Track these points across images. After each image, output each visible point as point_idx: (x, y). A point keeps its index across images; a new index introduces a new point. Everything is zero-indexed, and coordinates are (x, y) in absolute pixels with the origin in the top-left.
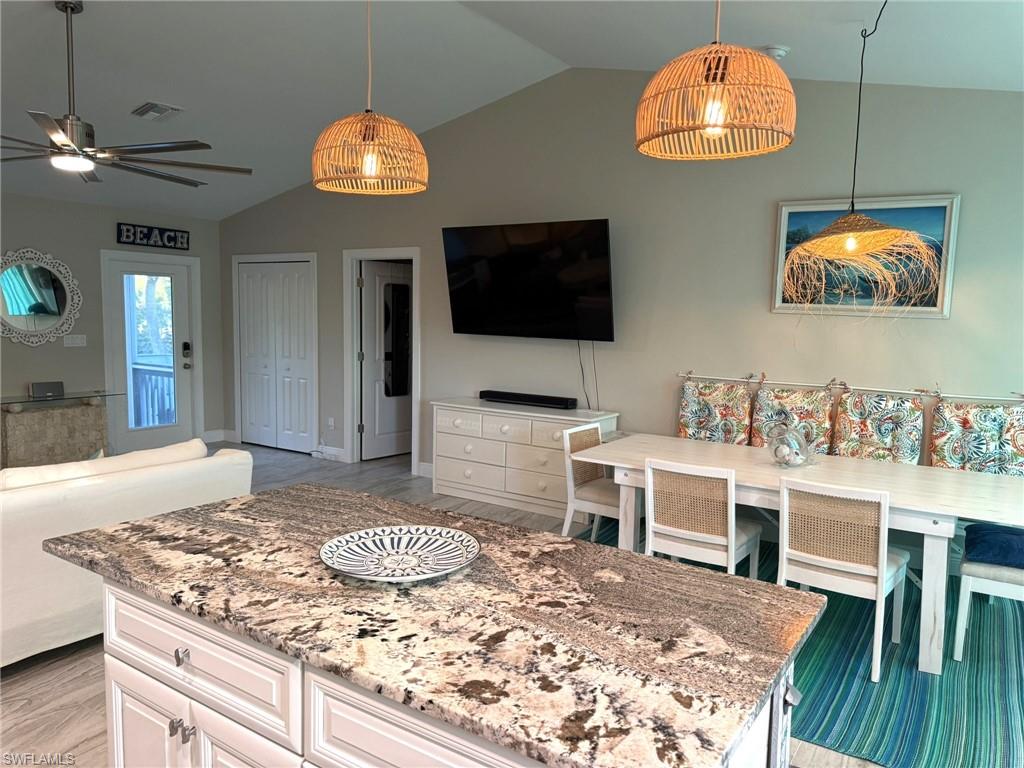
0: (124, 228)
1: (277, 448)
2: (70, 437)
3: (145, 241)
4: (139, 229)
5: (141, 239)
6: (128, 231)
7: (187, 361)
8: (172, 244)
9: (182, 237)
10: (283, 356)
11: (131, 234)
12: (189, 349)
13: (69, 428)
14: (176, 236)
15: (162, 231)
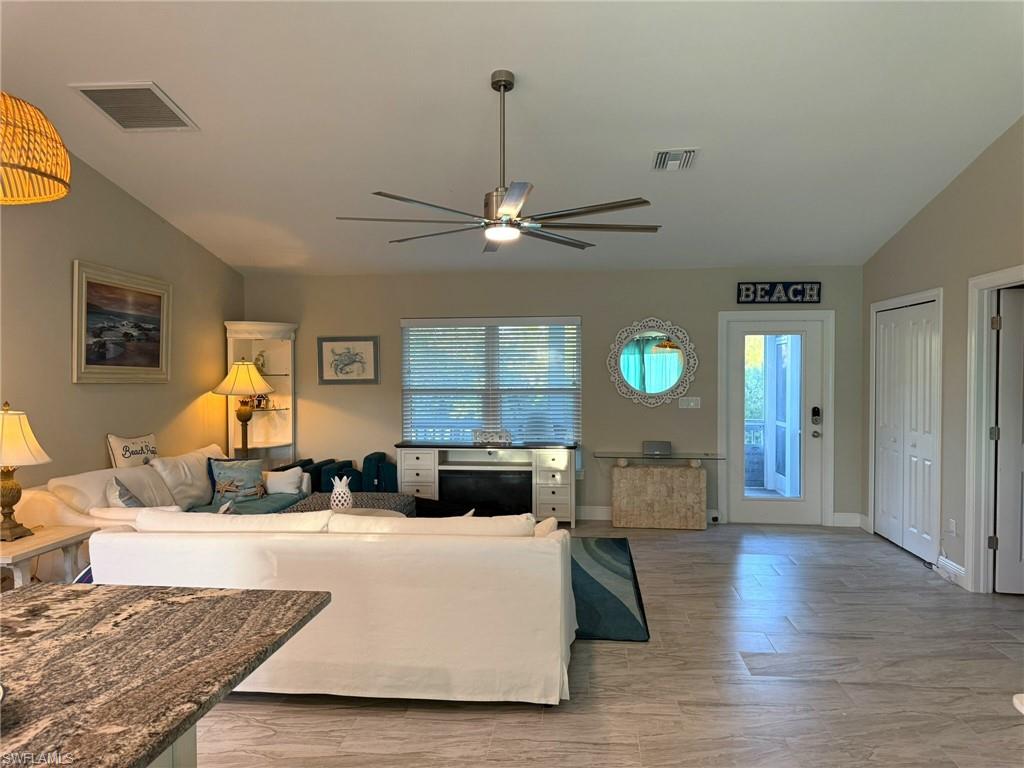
0: (743, 287)
1: (902, 548)
2: (668, 496)
3: (766, 299)
4: (759, 287)
5: (762, 297)
6: (748, 289)
7: (817, 428)
8: (799, 298)
9: (811, 289)
10: (911, 429)
11: (750, 293)
12: (818, 415)
13: (667, 486)
14: (804, 290)
15: (787, 286)
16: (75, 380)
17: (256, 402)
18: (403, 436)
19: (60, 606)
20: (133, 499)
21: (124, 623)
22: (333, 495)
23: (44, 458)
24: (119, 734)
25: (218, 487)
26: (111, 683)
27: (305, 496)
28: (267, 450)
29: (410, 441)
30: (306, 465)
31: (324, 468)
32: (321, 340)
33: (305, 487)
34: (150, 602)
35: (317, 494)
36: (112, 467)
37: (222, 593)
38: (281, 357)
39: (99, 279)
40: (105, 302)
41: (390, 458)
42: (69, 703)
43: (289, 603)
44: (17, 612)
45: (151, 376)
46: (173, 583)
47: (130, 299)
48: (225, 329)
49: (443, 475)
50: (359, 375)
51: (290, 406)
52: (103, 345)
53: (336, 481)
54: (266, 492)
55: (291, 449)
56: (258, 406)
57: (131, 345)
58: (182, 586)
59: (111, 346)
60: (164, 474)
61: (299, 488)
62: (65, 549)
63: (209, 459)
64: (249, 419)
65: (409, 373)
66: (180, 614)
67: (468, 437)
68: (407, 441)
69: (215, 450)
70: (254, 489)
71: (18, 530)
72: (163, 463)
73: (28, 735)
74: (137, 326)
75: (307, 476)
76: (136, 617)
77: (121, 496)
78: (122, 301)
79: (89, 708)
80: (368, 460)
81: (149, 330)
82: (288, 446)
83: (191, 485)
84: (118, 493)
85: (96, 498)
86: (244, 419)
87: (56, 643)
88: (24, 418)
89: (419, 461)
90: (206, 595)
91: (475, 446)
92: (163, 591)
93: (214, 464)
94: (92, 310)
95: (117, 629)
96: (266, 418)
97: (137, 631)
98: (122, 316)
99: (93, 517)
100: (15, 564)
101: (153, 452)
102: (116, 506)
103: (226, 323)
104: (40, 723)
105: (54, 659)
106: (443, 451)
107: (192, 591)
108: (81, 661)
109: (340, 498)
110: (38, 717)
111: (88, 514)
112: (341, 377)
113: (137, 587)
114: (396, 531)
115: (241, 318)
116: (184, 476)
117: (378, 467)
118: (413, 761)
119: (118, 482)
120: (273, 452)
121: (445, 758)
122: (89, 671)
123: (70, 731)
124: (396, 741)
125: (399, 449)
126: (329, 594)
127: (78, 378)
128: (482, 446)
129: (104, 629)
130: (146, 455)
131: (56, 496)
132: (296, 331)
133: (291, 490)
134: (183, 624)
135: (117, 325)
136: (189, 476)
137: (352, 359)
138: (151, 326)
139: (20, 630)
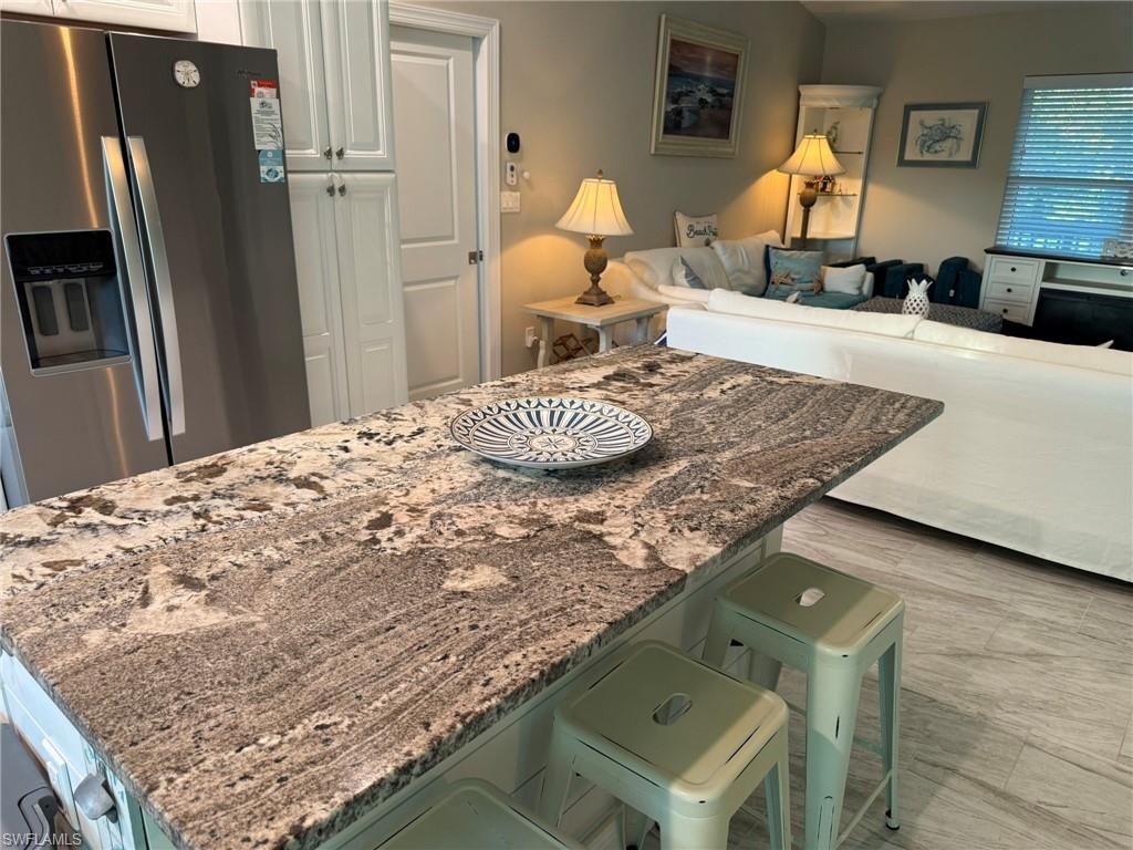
16: (653, 152)
17: (821, 185)
18: (996, 240)
19: (669, 366)
20: (696, 281)
21: (729, 392)
22: (907, 300)
23: (627, 230)
24: (752, 489)
25: (774, 277)
26: (732, 443)
27: (865, 299)
28: (825, 242)
29: (1005, 247)
30: (869, 263)
31: (890, 269)
32: (908, 109)
33: (866, 289)
34: (749, 378)
35: (881, 299)
36: (675, 245)
37: (819, 382)
38: (858, 128)
39: (683, 37)
40: (685, 62)
41: (975, 266)
42: (701, 451)
43: (897, 405)
44: (635, 365)
45: (721, 149)
46: (769, 364)
47: (709, 59)
48: (799, 95)
49: (1045, 295)
50: (951, 154)
51: (858, 192)
52: (679, 112)
53: (913, 285)
54: (822, 289)
55: (852, 245)
56: (823, 189)
57: (705, 113)
58: (778, 367)
59: (686, 114)
60: (723, 258)
61: (860, 288)
62: (639, 320)
63: (767, 246)
64: (812, 204)
65: (1023, 153)
66: (781, 394)
67: (1083, 248)
68: (1000, 246)
69: (772, 237)
70: (810, 285)
71: (603, 297)
72: (724, 246)
73: (674, 470)
74: (712, 91)
75: (870, 275)
76: (740, 388)
77: (687, 276)
78: (700, 62)
79: (719, 460)
80: (946, 265)
81: (723, 95)
82: (849, 239)
83: (747, 273)
84: (684, 272)
85: (663, 275)
86: (807, 203)
87: (675, 398)
88: (614, 187)
89: (1013, 274)
90: (805, 381)
91: (1103, 261)
92: (758, 371)
93: (772, 252)
94: (674, 72)
95: (725, 397)
96: (829, 204)
97: (744, 401)
98: (699, 79)
99: (660, 294)
100: (601, 327)
101: (715, 234)
102: (681, 285)
103: (801, 88)
104: (681, 462)
105: (676, 411)
106: (1052, 263)
107: (789, 375)
108: (700, 416)
109: (915, 305)
110: (678, 456)
111: (656, 290)
112: (928, 157)
113: (733, 361)
114: (1002, 351)
115: (816, 81)
116: (740, 260)
117: (958, 275)
118: (983, 606)
119: (684, 262)
120: (831, 245)
121: (1024, 615)
122: (710, 428)
123: (708, 475)
124: (963, 580)
125: (990, 256)
126: (942, 403)
127: (656, 149)
128: (1115, 262)
129: (712, 393)
130: (708, 237)
131: (631, 269)
132: (879, 97)
133: (851, 290)
134: (786, 403)
135: (694, 89)
136: (746, 262)
137: (946, 133)
138: (725, 91)
139: (642, 381)
